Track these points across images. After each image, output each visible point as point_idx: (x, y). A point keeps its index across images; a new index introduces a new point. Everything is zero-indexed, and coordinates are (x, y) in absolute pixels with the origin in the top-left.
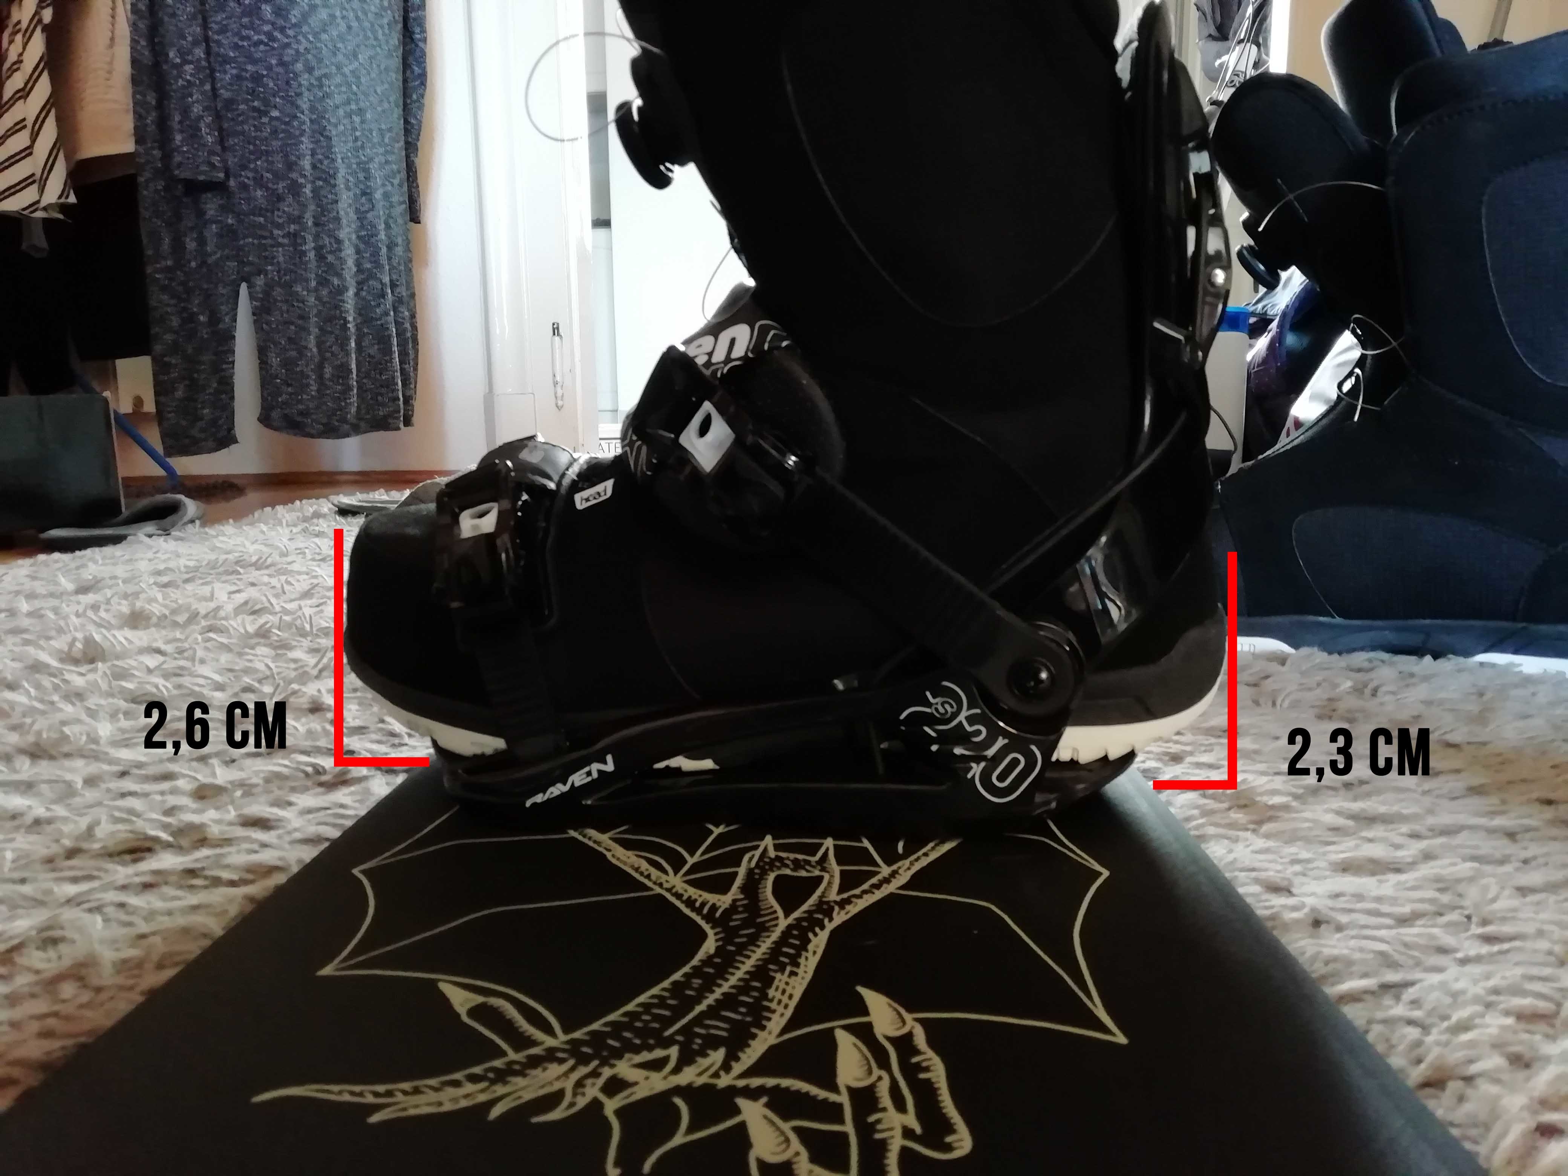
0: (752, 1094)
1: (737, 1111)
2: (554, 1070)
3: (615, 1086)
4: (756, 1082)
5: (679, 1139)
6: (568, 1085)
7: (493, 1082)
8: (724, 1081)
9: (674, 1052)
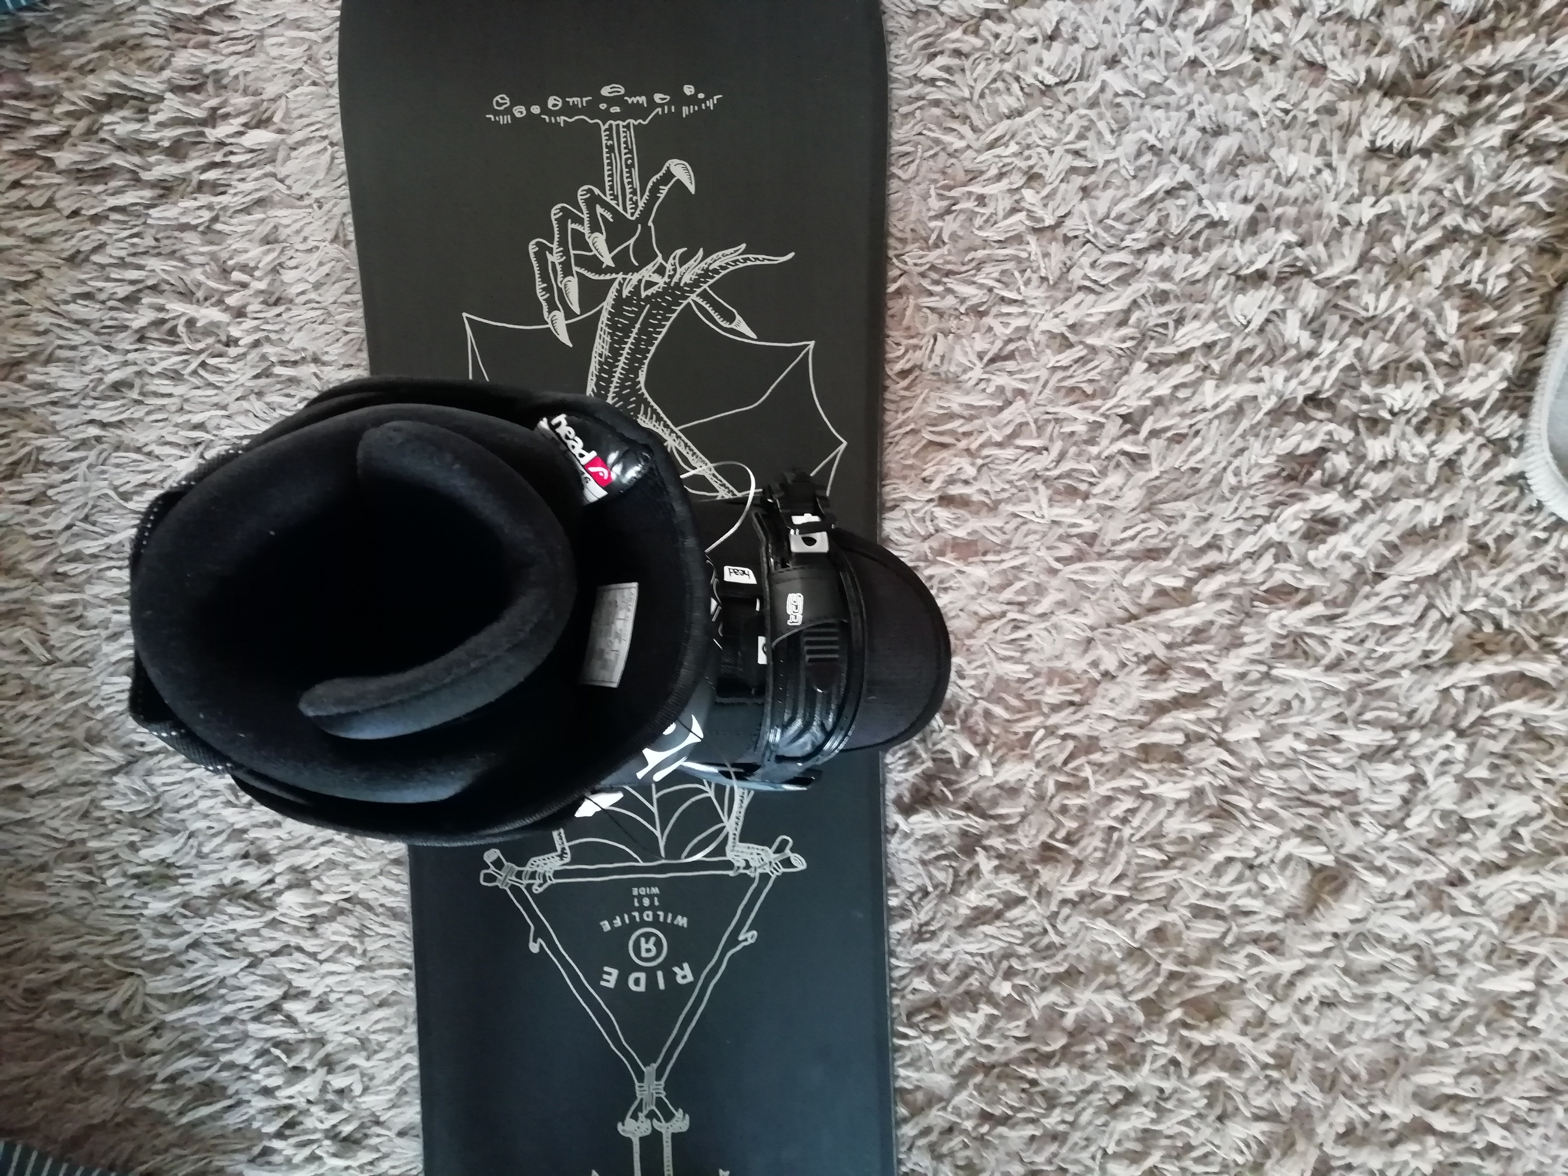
0: (609, 270)
1: (614, 259)
2: (686, 279)
3: (661, 271)
4: (608, 277)
5: (632, 241)
6: (680, 270)
7: (707, 271)
8: (620, 276)
9: (644, 294)
